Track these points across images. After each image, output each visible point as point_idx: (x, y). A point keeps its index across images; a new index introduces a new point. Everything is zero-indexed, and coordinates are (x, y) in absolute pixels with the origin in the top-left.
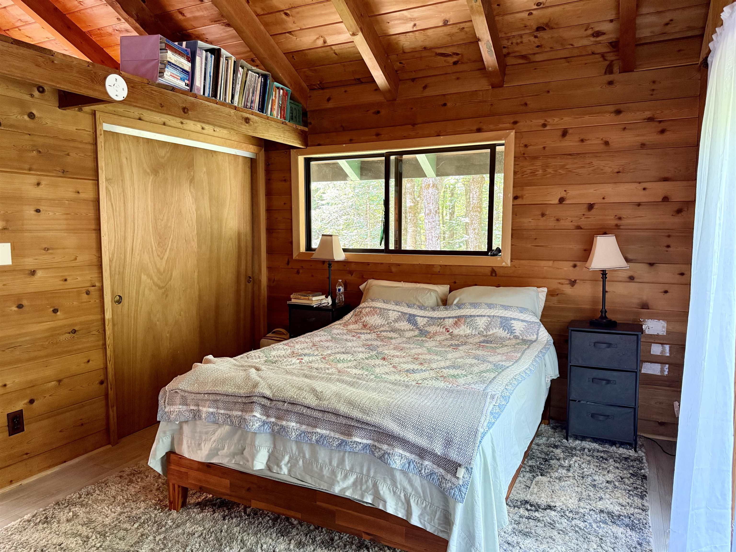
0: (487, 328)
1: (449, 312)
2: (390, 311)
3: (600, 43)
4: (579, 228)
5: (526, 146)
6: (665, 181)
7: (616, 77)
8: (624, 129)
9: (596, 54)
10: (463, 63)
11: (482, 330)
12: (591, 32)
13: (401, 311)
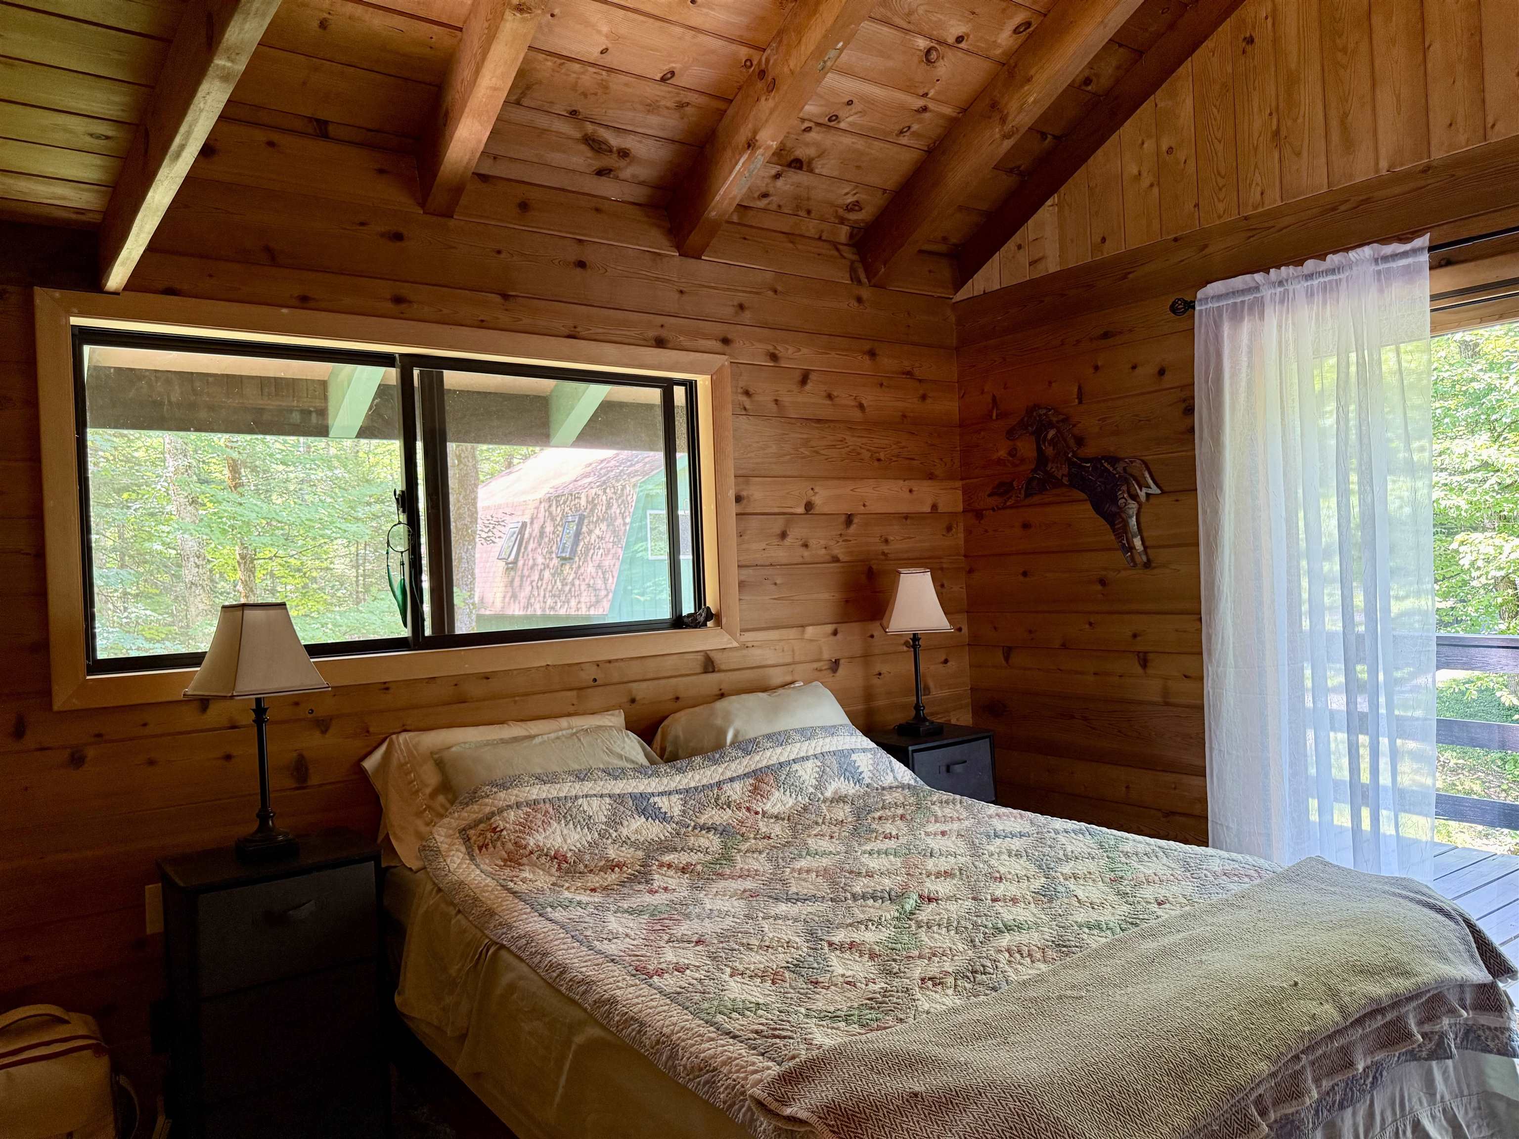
0: (821, 783)
1: (723, 766)
2: (580, 801)
3: (842, 223)
4: (836, 560)
5: (747, 393)
6: (930, 479)
7: (866, 293)
8: (881, 385)
9: (825, 241)
10: (617, 178)
11: (812, 790)
12: (850, 199)
13: (605, 792)
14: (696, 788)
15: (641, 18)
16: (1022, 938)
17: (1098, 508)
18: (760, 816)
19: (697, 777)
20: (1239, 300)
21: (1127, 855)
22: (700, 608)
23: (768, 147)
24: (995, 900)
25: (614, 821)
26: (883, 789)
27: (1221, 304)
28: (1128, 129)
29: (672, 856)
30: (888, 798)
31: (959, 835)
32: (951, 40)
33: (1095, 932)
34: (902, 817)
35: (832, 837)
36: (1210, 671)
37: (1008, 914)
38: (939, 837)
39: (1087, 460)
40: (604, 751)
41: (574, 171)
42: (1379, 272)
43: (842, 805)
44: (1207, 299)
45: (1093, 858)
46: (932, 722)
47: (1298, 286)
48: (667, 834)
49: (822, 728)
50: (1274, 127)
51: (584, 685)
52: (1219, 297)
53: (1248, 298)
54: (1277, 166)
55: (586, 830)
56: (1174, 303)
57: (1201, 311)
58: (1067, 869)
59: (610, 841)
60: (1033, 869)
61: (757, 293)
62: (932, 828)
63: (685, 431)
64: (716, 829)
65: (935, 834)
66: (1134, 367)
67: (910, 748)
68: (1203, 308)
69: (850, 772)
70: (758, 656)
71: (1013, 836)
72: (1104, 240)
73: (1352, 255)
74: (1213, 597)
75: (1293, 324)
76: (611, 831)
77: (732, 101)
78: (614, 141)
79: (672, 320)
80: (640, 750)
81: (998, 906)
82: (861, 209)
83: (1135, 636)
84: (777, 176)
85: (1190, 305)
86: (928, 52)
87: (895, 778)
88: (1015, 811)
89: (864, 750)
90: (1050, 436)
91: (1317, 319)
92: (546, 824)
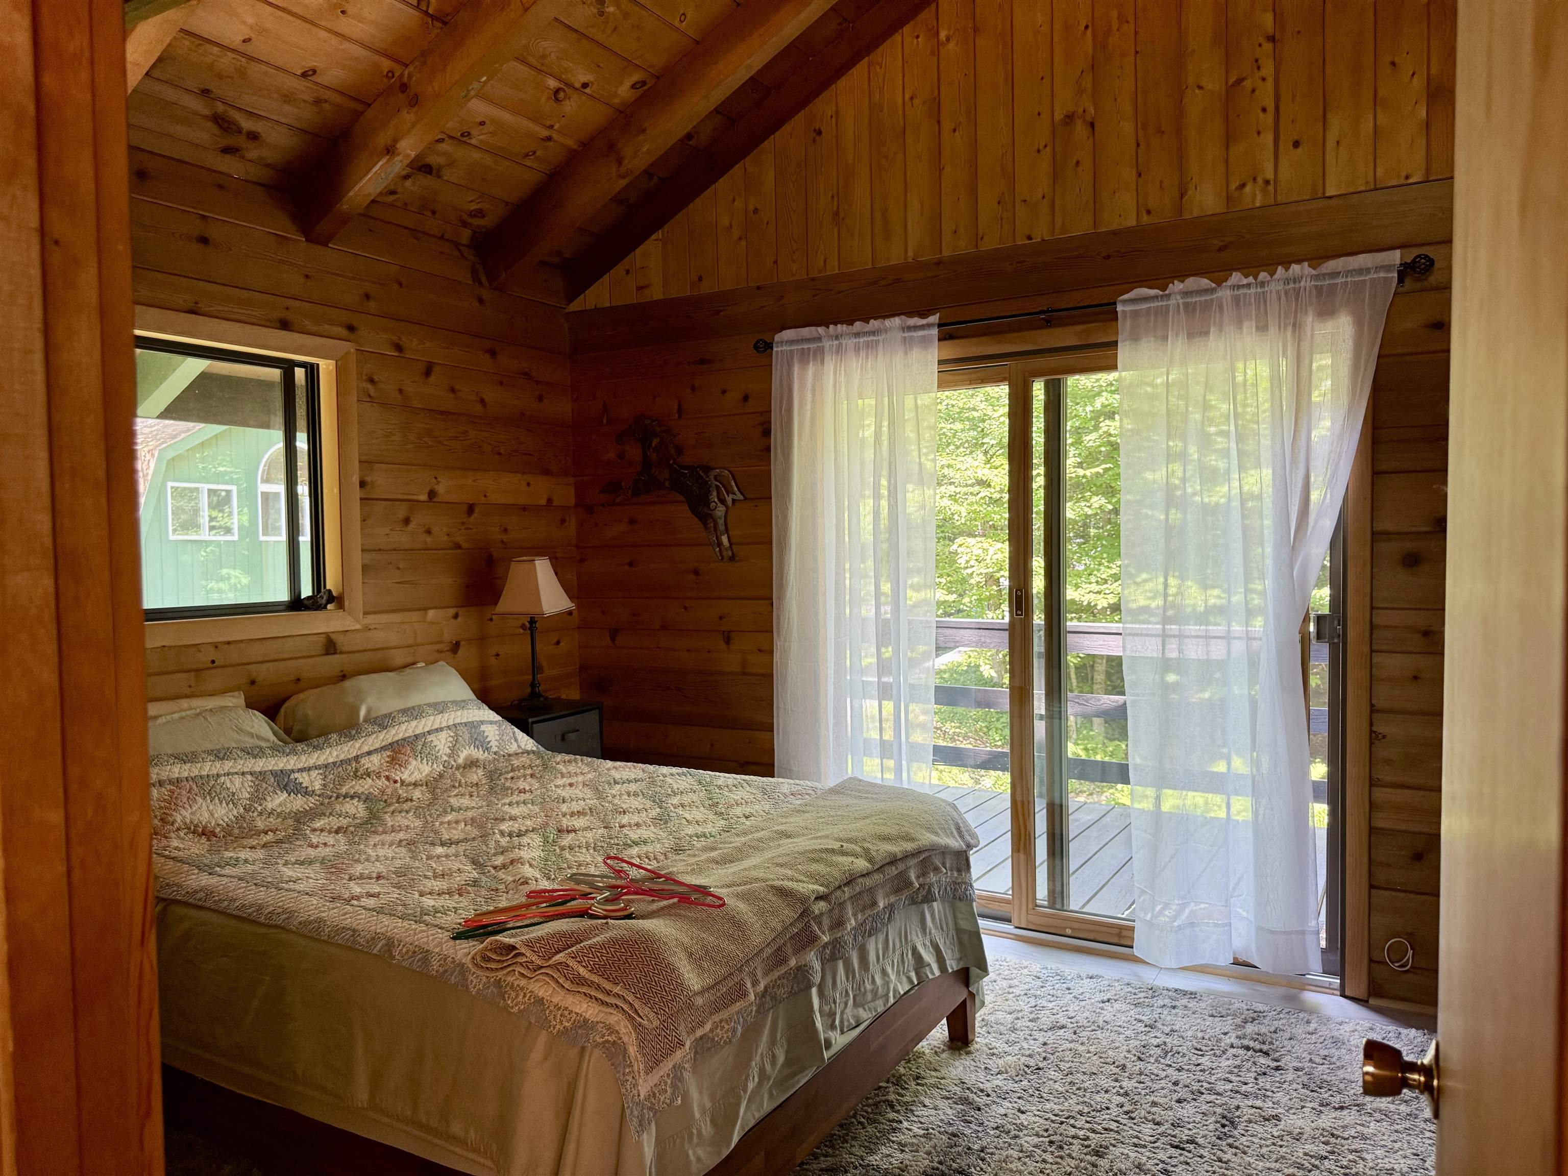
0: (454, 751)
1: (360, 741)
2: (222, 779)
3: (465, 227)
4: (458, 546)
5: (371, 381)
6: (547, 474)
7: (486, 294)
8: (501, 383)
9: (447, 240)
10: (243, 157)
11: (445, 758)
12: (474, 207)
13: (246, 770)
14: (334, 763)
15: (290, 18)
16: (649, 848)
17: (694, 510)
18: (398, 785)
19: (335, 753)
20: (806, 346)
21: (720, 787)
22: (319, 591)
23: (408, 156)
24: (622, 827)
25: (258, 797)
26: (510, 755)
27: (793, 348)
28: (722, 184)
29: (322, 822)
30: (516, 763)
31: (584, 785)
32: (578, 85)
33: (702, 839)
34: (532, 776)
35: (471, 796)
36: (778, 644)
37: (634, 835)
38: (568, 788)
39: (686, 468)
40: (233, 730)
41: (197, 145)
42: (905, 338)
43: (475, 769)
44: (782, 342)
45: (695, 792)
46: (546, 698)
47: (850, 342)
48: (311, 805)
49: (453, 702)
50: (835, 208)
51: (200, 666)
52: (792, 342)
53: (813, 346)
54: (836, 241)
55: (231, 805)
56: (757, 342)
57: (777, 352)
58: (675, 801)
59: (256, 814)
60: (649, 804)
61: (382, 284)
62: (559, 782)
63: (304, 413)
64: (359, 798)
65: (564, 786)
66: (724, 392)
67: (530, 720)
68: (779, 349)
69: (480, 742)
70: (380, 637)
71: (629, 782)
72: (700, 279)
73: (888, 322)
74: (782, 587)
75: (845, 370)
76: (256, 805)
77: (370, 105)
78: (246, 124)
79: (297, 303)
80: (268, 728)
81: (625, 830)
82: (484, 217)
83: (721, 618)
84: (406, 177)
85: (769, 346)
86: (557, 92)
87: (519, 746)
88: (629, 764)
89: (491, 723)
90: (654, 444)
91: (862, 369)
92: (191, 801)
